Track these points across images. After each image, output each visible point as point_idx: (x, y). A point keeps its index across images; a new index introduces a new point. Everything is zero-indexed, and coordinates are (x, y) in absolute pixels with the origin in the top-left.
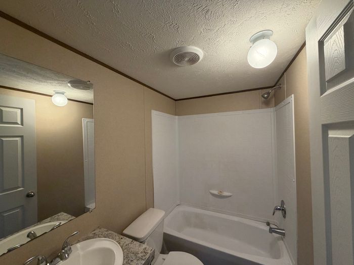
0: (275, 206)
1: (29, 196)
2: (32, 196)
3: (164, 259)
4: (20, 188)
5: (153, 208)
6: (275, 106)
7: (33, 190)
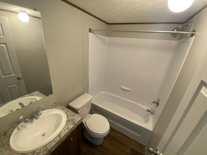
0: (154, 100)
1: (18, 78)
2: (20, 79)
3: (90, 117)
4: (13, 74)
5: (88, 93)
6: (178, 40)
7: (20, 76)
